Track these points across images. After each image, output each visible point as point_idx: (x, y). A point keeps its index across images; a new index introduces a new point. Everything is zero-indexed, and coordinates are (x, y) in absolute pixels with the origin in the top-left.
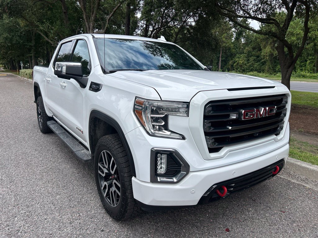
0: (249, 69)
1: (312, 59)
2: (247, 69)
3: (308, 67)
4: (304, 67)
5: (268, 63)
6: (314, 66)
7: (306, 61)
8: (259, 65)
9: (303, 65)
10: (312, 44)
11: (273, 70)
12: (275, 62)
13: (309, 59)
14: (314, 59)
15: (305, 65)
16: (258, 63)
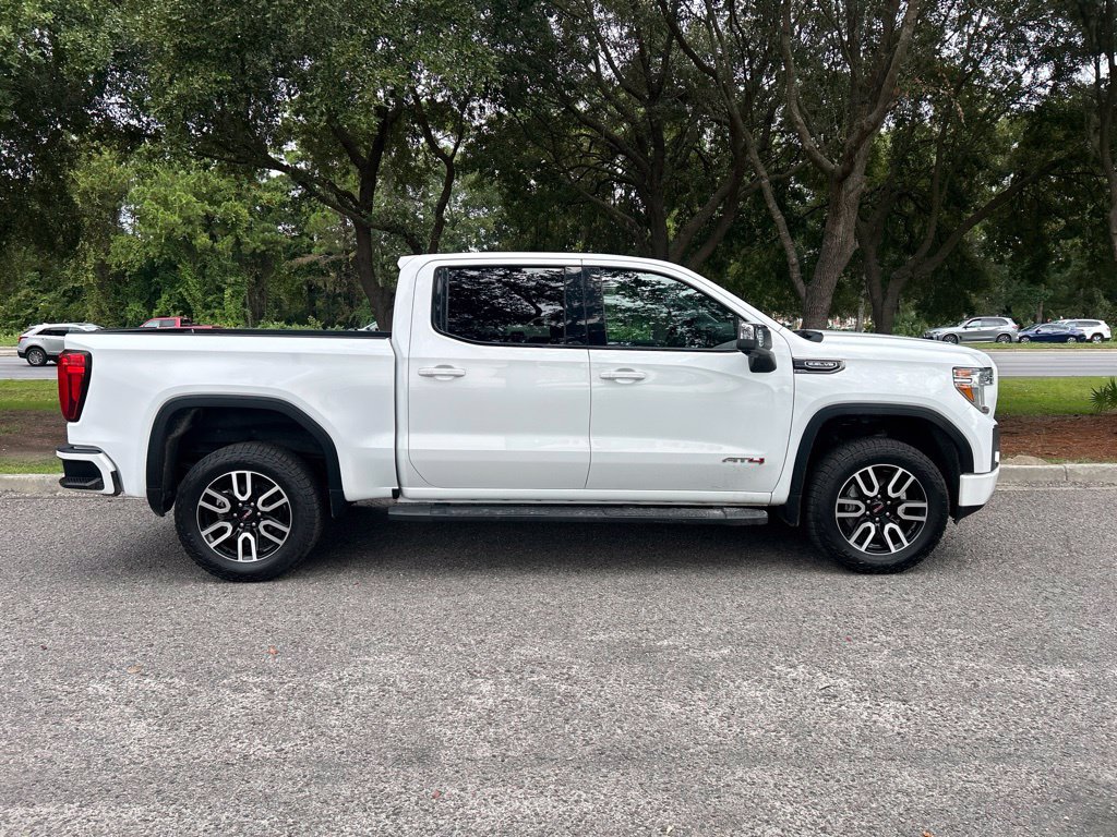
0: (17, 317)
1: (236, 283)
2: (10, 318)
3: (231, 307)
4: (215, 307)
5: (94, 296)
6: (244, 305)
7: (222, 290)
8: (55, 301)
9: (212, 301)
10: (230, 239)
11: (116, 319)
12: (117, 292)
13: (230, 285)
14: (241, 284)
15: (220, 304)
16: (53, 295)
